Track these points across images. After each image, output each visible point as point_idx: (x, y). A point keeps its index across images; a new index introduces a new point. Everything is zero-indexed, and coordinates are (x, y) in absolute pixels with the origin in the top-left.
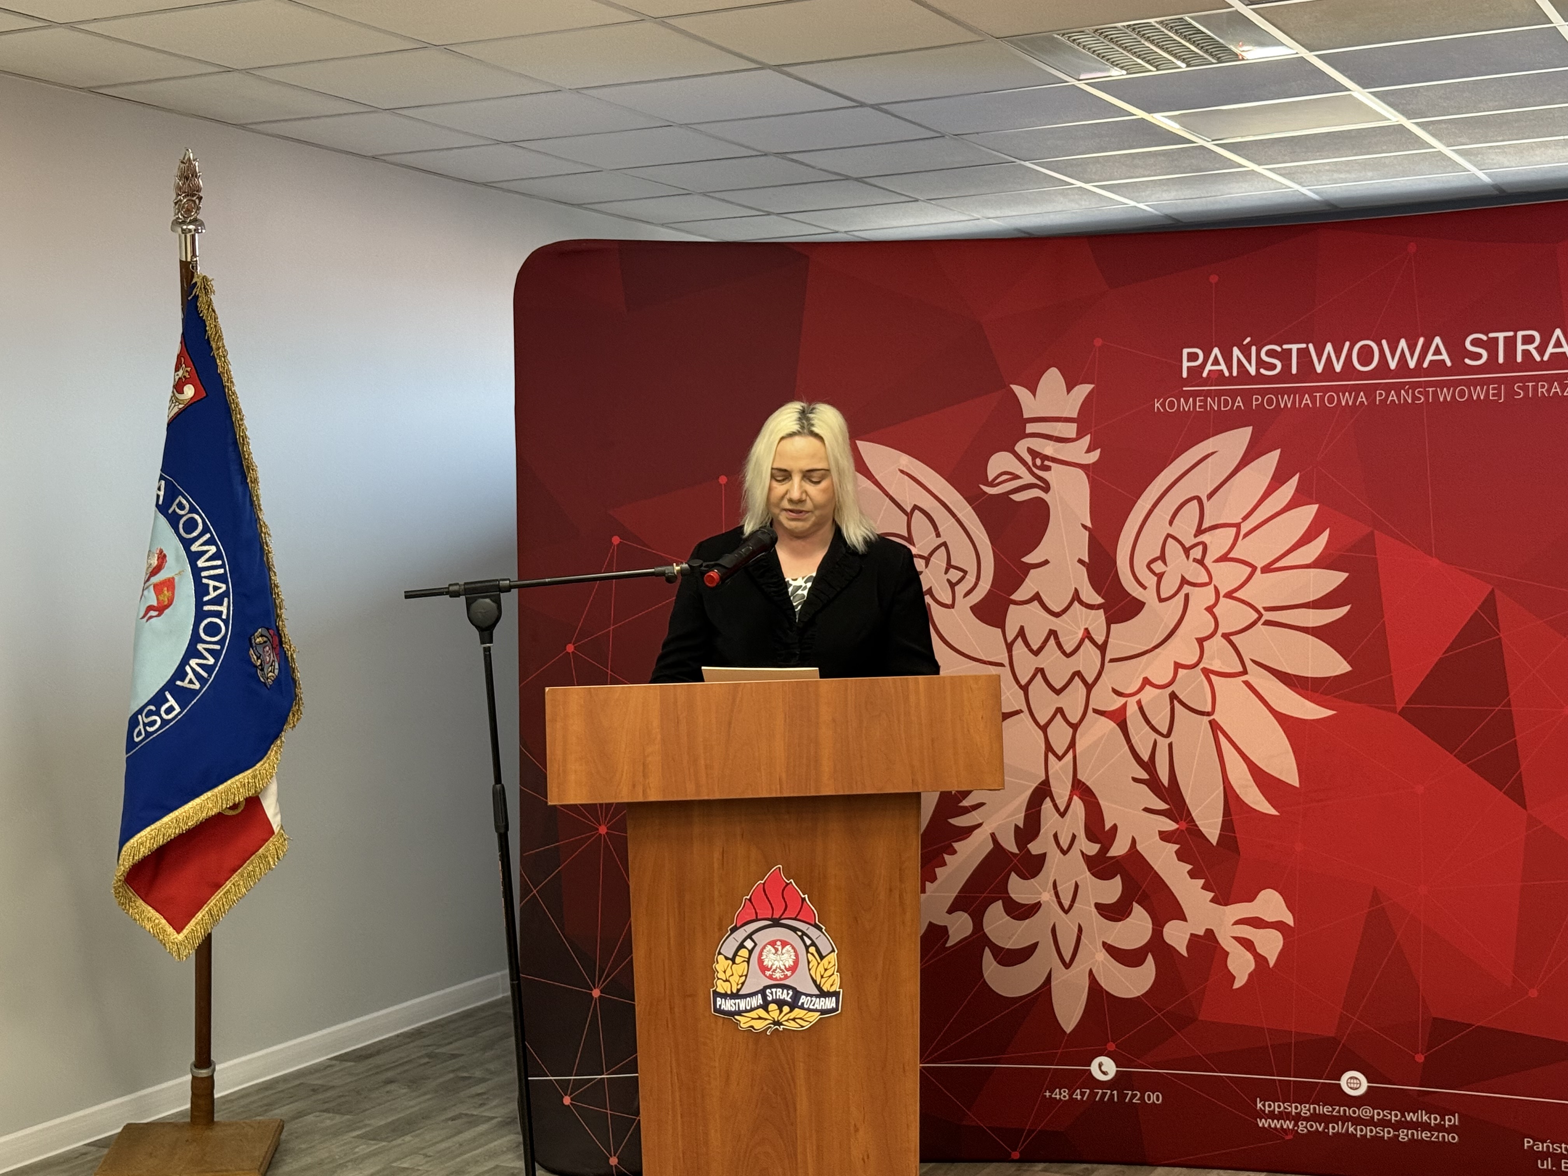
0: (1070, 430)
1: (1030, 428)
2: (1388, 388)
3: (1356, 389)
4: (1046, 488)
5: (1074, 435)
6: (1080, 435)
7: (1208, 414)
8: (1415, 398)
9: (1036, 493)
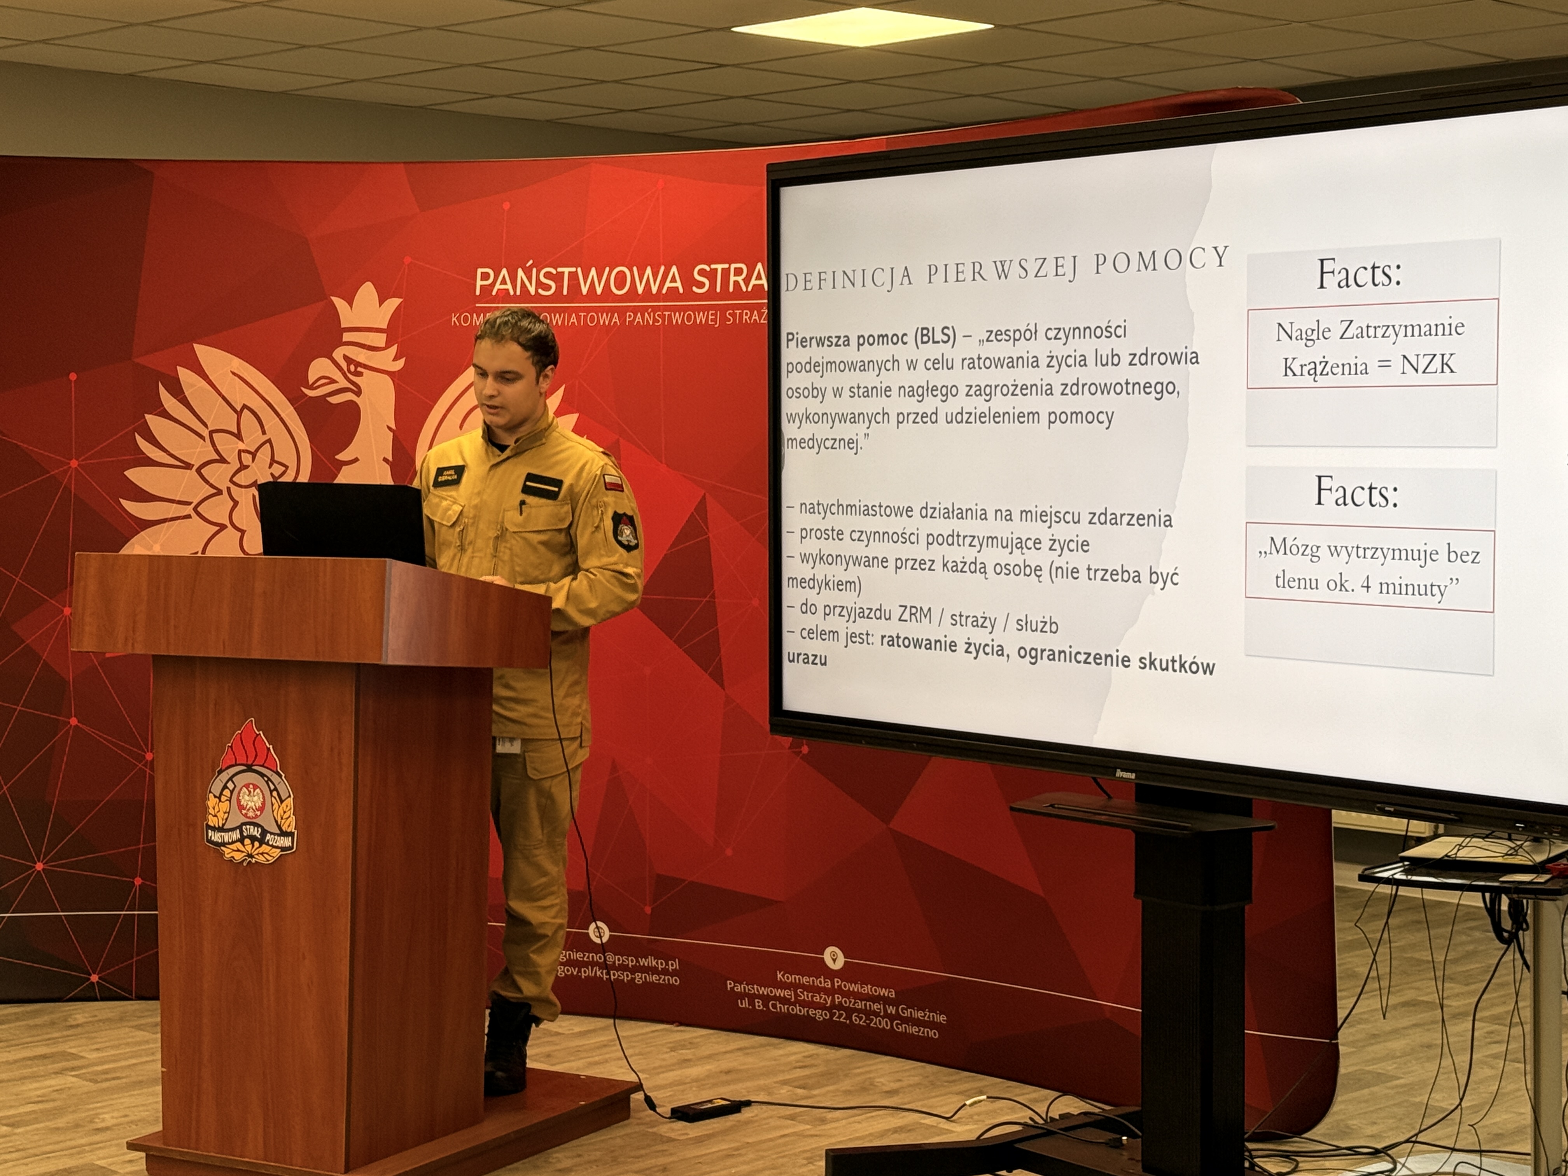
0: (380, 340)
1: (347, 337)
2: (635, 310)
3: (612, 310)
4: (358, 393)
5: (383, 345)
6: (388, 345)
8: (655, 320)
9: (349, 396)
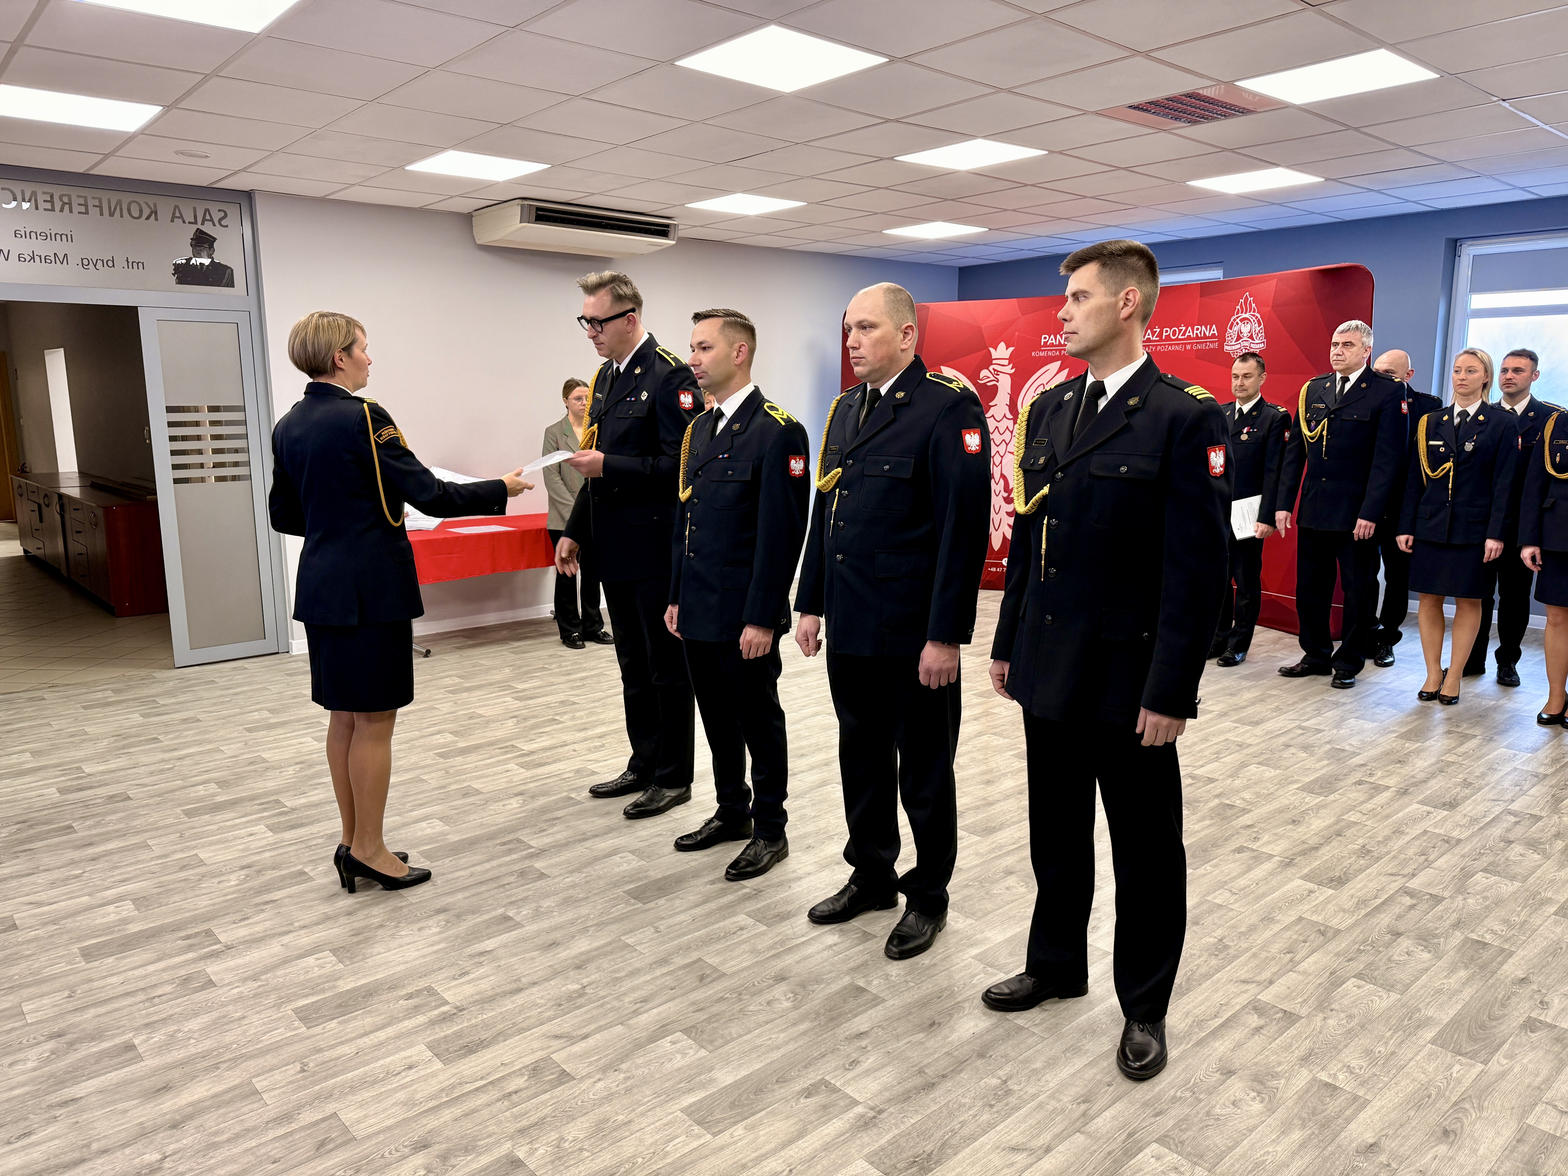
0: (1006, 362)
4: (998, 381)
6: (1009, 364)
7: (1048, 357)
9: (994, 383)
